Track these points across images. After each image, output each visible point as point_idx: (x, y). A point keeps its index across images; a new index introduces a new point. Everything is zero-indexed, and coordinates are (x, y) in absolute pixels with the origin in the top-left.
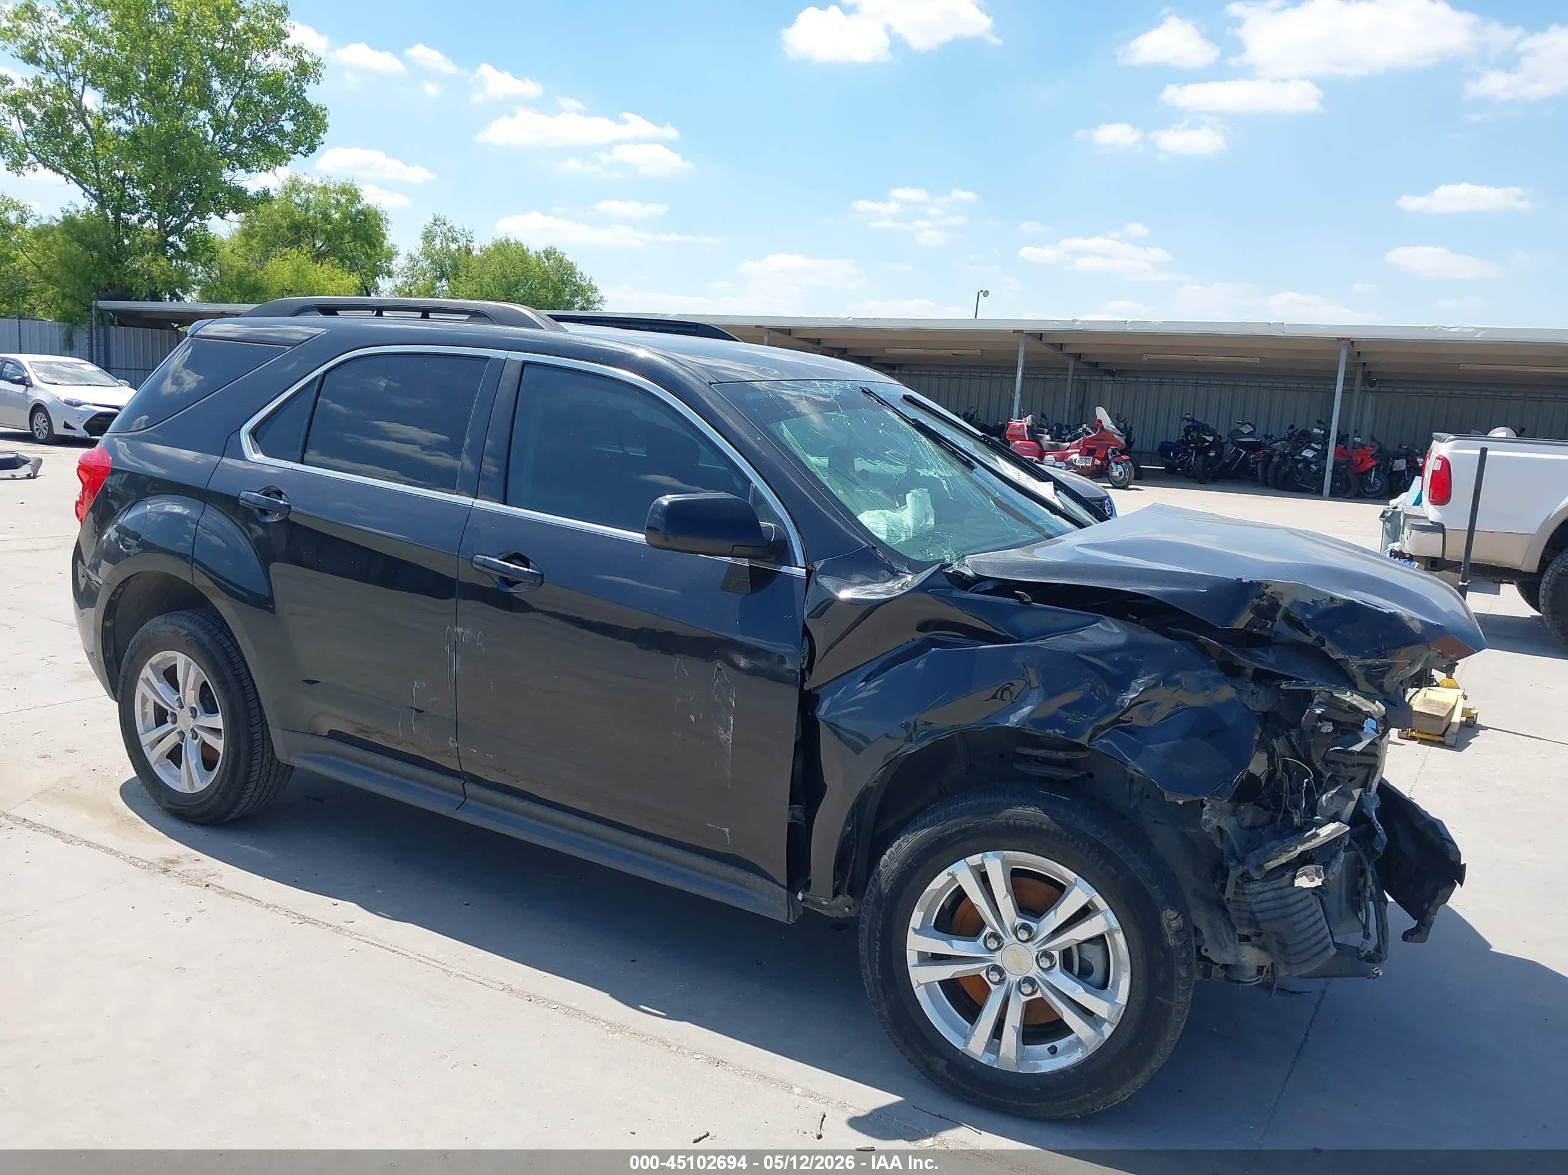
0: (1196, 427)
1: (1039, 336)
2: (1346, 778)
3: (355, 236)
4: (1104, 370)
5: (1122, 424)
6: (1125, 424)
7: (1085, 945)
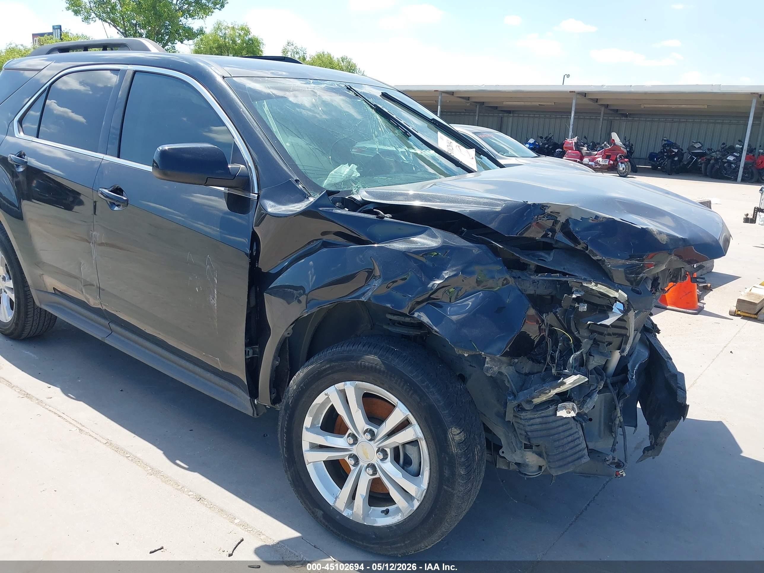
0: (670, 144)
1: (584, 94)
2: (604, 343)
3: (248, 52)
4: (621, 114)
5: (628, 142)
6: (629, 143)
7: (406, 445)
